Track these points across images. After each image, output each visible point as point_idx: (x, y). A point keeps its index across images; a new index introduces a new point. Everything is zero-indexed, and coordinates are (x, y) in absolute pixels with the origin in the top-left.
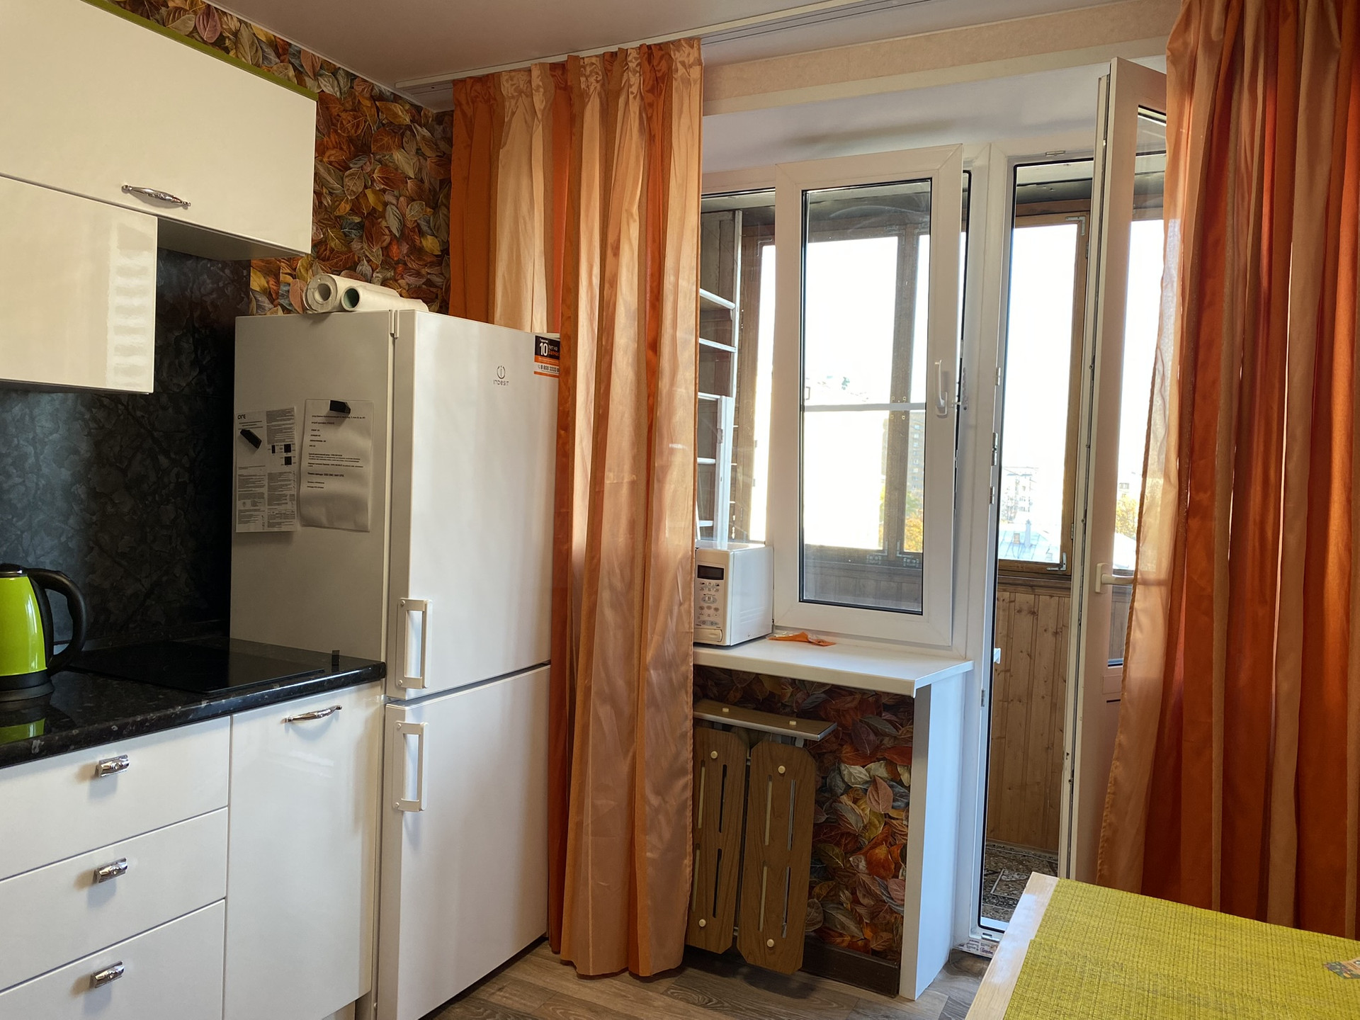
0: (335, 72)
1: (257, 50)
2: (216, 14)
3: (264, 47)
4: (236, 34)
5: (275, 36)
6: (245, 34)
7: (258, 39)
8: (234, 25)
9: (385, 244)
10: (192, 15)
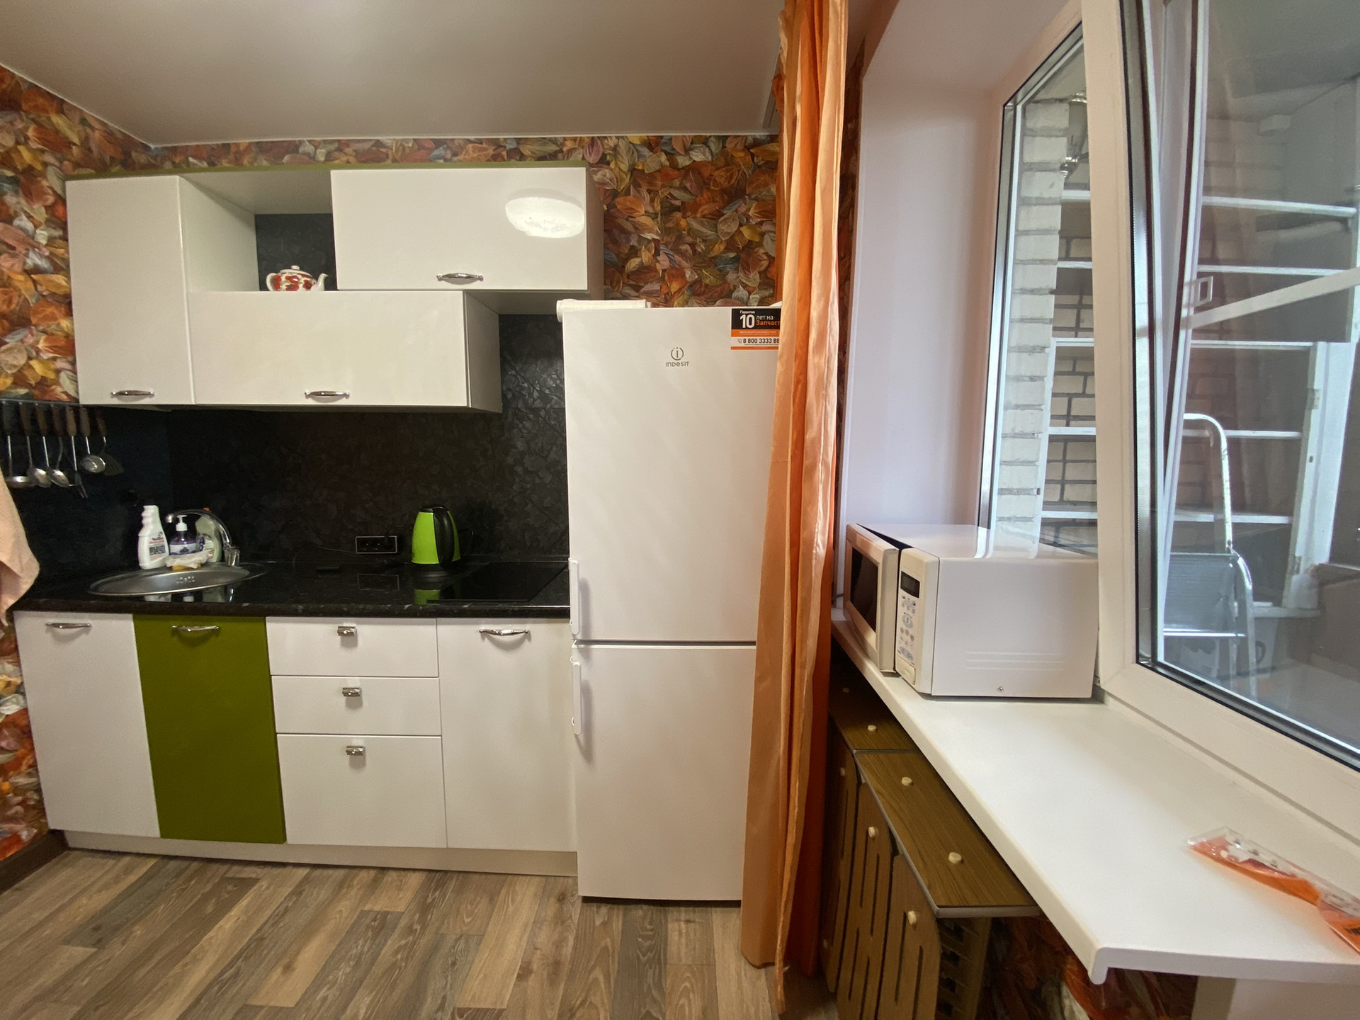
0: (705, 141)
1: (633, 153)
2: (599, 142)
3: (639, 148)
4: (615, 149)
5: (648, 136)
6: (622, 144)
7: (633, 144)
8: (612, 143)
9: (762, 269)
10: (581, 150)
